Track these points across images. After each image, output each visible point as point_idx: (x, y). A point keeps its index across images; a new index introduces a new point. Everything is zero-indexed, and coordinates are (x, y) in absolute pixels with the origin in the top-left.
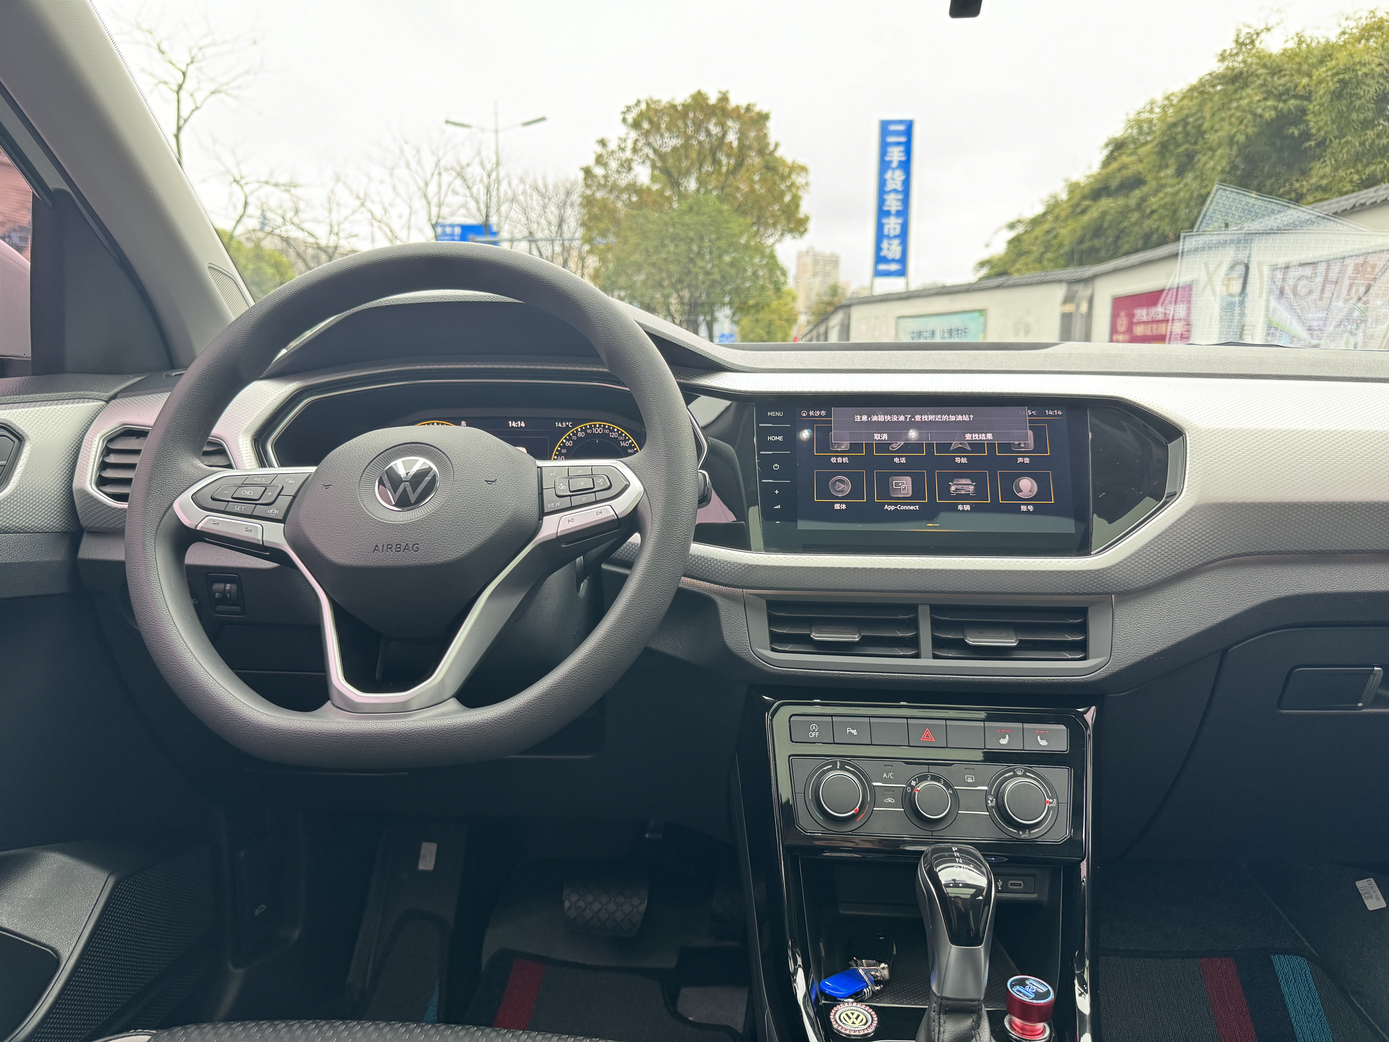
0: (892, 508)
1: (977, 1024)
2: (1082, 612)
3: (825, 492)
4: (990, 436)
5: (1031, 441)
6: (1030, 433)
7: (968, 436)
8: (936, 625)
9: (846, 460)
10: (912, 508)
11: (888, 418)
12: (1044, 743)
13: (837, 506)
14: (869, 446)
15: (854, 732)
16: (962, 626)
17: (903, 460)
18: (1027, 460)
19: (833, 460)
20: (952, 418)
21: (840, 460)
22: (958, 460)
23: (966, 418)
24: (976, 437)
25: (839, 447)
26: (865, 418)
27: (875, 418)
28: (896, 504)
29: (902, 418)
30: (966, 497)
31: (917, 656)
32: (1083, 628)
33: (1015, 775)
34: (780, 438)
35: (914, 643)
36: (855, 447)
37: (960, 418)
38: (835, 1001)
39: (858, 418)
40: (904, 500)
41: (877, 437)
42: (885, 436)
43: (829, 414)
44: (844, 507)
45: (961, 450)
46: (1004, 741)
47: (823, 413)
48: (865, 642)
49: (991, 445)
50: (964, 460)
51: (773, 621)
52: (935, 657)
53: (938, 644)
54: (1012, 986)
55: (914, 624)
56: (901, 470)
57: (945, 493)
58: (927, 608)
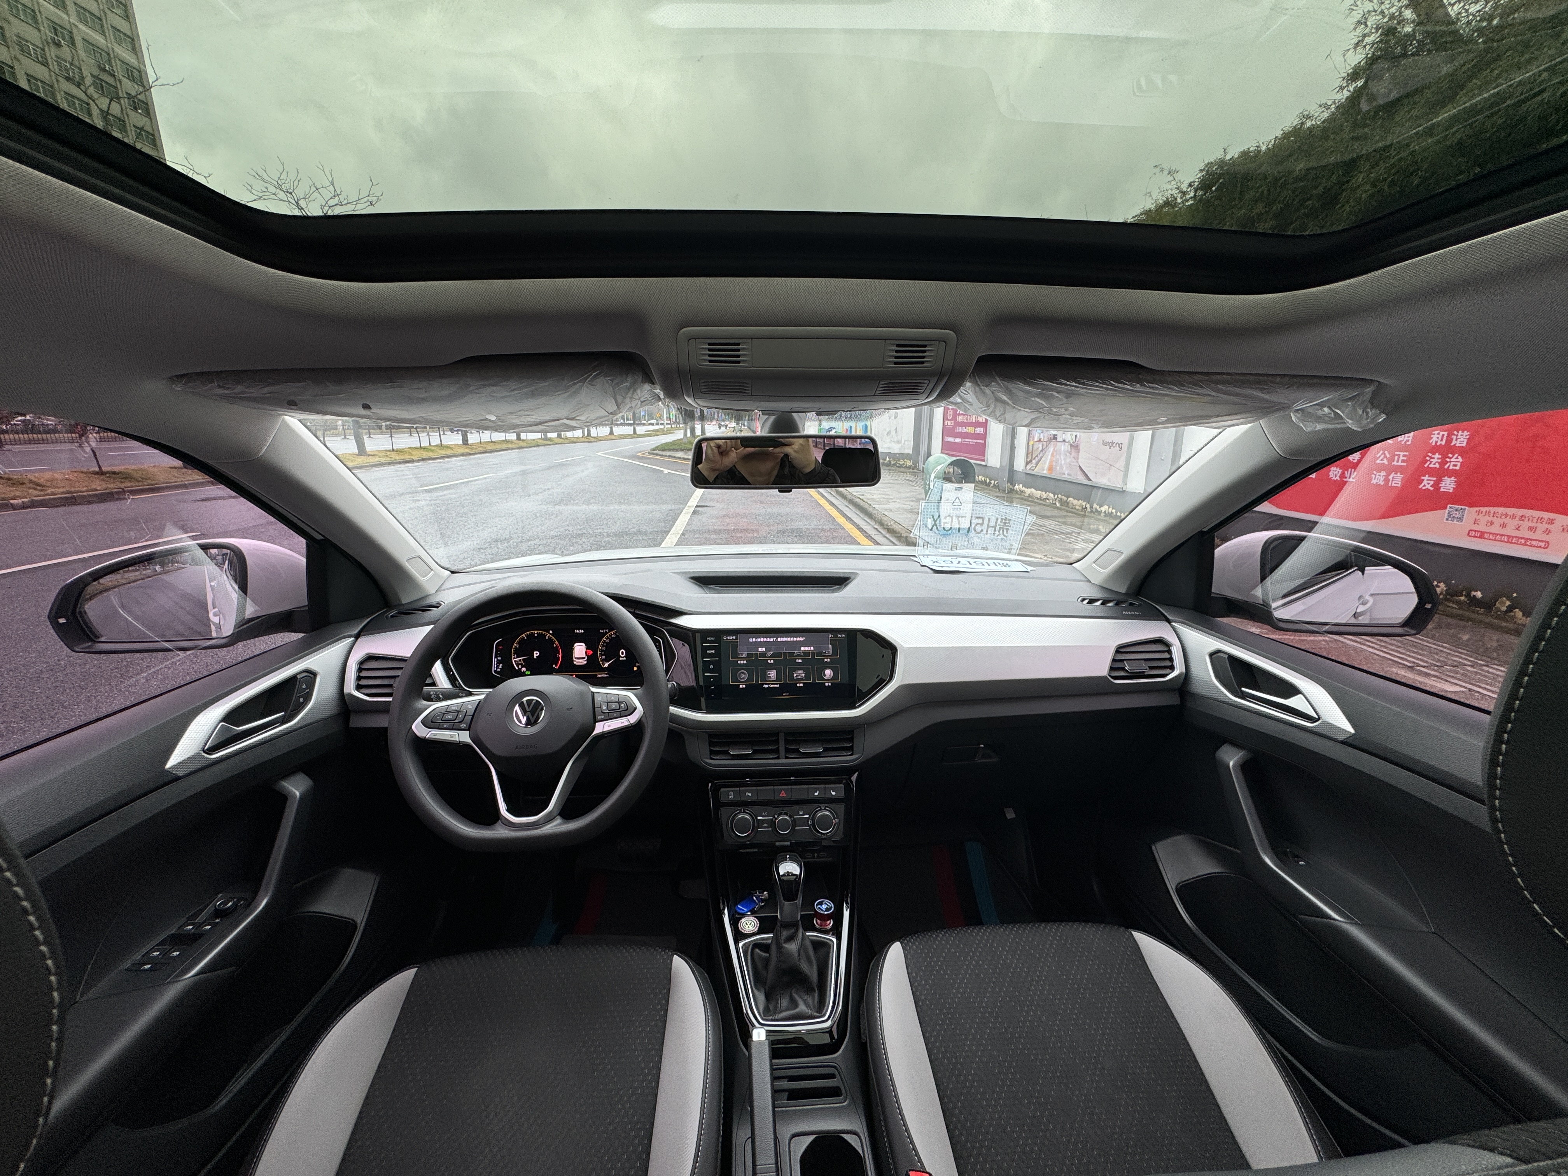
0: (767, 686)
1: (797, 930)
2: (852, 732)
3: (735, 679)
4: (812, 648)
5: (831, 651)
6: (830, 646)
7: (802, 649)
8: (787, 742)
9: (745, 662)
10: (776, 686)
11: (765, 640)
12: (834, 793)
13: (741, 686)
14: (756, 654)
15: (750, 794)
16: (799, 742)
17: (772, 661)
18: (829, 660)
19: (739, 662)
20: (795, 639)
21: (742, 662)
22: (797, 661)
23: (801, 639)
24: (806, 648)
25: (742, 654)
26: (754, 640)
27: (759, 640)
28: (768, 684)
29: (772, 640)
30: (801, 679)
31: (778, 758)
32: (851, 740)
33: (821, 809)
34: (713, 651)
35: (777, 751)
36: (749, 655)
37: (798, 639)
38: (744, 915)
39: (751, 640)
40: (773, 682)
41: (760, 649)
42: (764, 649)
43: (737, 638)
44: (744, 686)
45: (799, 656)
46: (816, 794)
47: (734, 637)
48: (755, 752)
49: (813, 653)
50: (800, 661)
51: (711, 744)
52: (787, 758)
53: (788, 751)
54: (817, 905)
55: (777, 742)
56: (771, 667)
57: (792, 678)
58: (783, 734)
